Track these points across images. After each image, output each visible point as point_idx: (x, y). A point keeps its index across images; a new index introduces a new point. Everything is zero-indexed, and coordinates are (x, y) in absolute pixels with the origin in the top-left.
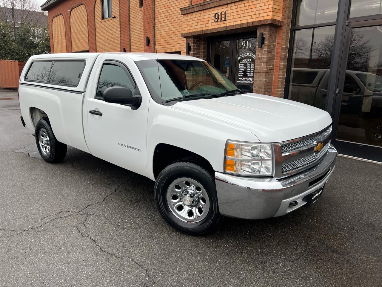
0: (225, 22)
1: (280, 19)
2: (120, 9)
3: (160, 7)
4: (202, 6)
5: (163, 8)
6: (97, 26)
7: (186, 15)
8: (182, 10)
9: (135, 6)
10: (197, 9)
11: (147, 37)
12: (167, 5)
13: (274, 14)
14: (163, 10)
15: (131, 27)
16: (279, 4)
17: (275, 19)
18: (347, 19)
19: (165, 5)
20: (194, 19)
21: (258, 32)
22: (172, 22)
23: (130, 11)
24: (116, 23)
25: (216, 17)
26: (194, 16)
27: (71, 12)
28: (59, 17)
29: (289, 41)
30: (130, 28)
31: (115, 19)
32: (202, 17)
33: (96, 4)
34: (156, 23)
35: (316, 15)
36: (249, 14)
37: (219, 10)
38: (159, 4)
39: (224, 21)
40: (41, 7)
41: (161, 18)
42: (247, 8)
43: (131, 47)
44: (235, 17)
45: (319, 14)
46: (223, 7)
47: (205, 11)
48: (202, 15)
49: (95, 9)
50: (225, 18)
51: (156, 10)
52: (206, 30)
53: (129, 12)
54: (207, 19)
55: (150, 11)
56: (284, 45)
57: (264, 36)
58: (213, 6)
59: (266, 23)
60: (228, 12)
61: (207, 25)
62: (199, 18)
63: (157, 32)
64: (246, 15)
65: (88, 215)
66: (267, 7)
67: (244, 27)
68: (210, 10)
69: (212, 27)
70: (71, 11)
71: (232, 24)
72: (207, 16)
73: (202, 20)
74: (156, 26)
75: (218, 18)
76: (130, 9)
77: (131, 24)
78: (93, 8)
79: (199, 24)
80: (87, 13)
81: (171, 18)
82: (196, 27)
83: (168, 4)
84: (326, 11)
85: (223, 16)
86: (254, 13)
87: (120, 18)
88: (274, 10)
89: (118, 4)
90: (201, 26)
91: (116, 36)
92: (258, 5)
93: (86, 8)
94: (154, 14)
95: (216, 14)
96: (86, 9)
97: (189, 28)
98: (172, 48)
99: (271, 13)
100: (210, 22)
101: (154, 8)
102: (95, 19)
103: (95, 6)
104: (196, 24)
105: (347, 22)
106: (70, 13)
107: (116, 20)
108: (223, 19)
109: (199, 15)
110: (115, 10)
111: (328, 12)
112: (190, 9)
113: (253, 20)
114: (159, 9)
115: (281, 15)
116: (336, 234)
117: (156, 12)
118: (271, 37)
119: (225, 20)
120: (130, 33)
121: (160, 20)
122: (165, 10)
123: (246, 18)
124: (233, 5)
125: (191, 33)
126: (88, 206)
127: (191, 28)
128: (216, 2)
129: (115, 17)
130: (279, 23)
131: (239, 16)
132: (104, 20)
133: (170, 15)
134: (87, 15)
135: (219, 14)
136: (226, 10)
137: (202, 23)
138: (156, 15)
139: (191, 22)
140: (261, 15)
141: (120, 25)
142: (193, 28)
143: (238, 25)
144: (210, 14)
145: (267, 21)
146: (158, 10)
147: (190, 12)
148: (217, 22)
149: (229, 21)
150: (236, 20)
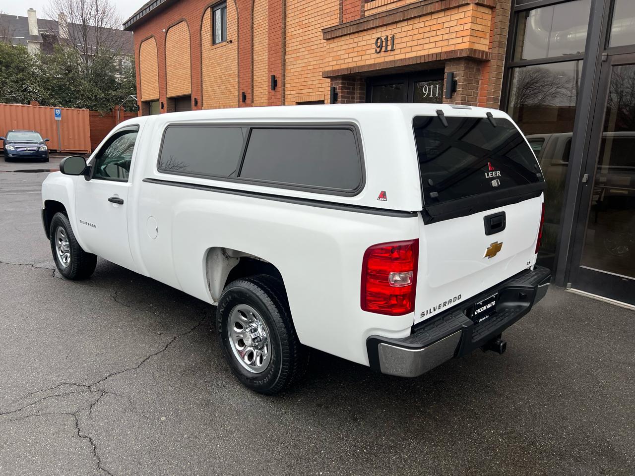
0: (392, 53)
1: (486, 49)
2: (238, 28)
3: (293, 26)
4: (356, 26)
5: (298, 28)
6: (204, 55)
7: (331, 41)
8: (325, 31)
9: (261, 24)
10: (347, 30)
11: (272, 76)
12: (304, 22)
13: (474, 39)
14: (298, 32)
15: (254, 57)
16: (484, 22)
17: (475, 48)
18: (605, 49)
19: (301, 23)
20: (343, 47)
21: (446, 71)
22: (312, 52)
23: (254, 31)
24: (232, 51)
25: (379, 44)
26: (343, 43)
27: (167, 33)
28: (149, 40)
29: (501, 86)
30: (253, 59)
31: (231, 44)
32: (355, 45)
33: (203, 20)
34: (287, 53)
35: (549, 41)
36: (432, 40)
37: (383, 33)
38: (293, 22)
39: (390, 51)
40: (123, 25)
41: (296, 44)
42: (428, 29)
43: (254, 90)
44: (409, 44)
45: (559, 38)
46: (389, 27)
47: (361, 34)
48: (356, 40)
49: (201, 28)
50: (393, 47)
51: (287, 31)
52: (362, 66)
53: (253, 33)
54: (364, 48)
55: (279, 33)
56: (492, 94)
57: (457, 79)
58: (373, 25)
59: (458, 56)
60: (397, 36)
61: (364, 58)
62: (351, 46)
63: (289, 67)
64: (427, 41)
65: (103, 392)
66: (461, 28)
67: (423, 62)
68: (369, 32)
69: (372, 62)
70: (168, 31)
71: (402, 57)
72: (364, 43)
73: (356, 50)
74: (287, 57)
75: (381, 47)
76: (254, 29)
77: (254, 52)
78: (200, 26)
79: (351, 55)
80: (190, 34)
81: (310, 44)
82: (347, 61)
83: (306, 21)
84: (570, 34)
85: (389, 43)
86: (440, 38)
87: (238, 43)
88: (474, 33)
89: (237, 20)
90: (355, 59)
91: (232, 72)
92: (446, 25)
93: (188, 27)
94: (285, 38)
95: (378, 39)
96: (189, 29)
97: (335, 63)
98: (311, 94)
99: (467, 39)
100: (368, 52)
101: (285, 27)
102: (201, 45)
103: (202, 24)
104: (346, 56)
105: (603, 54)
106: (165, 35)
107: (233, 46)
108: (389, 48)
109: (351, 41)
110: (231, 30)
111: (573, 35)
112: (338, 31)
113: (438, 50)
114: (293, 29)
115: (487, 42)
116: (534, 464)
117: (287, 35)
118: (468, 81)
119: (393, 50)
120: (253, 67)
121: (293, 48)
122: (301, 31)
123: (426, 46)
124: (405, 23)
125: (338, 70)
126: (109, 376)
127: (339, 62)
128: (378, 19)
129: (231, 41)
130: (482, 56)
131: (415, 43)
132: (215, 46)
133: (309, 40)
134: (190, 39)
135: (383, 38)
136: (394, 32)
137: (355, 54)
138: (287, 39)
139: (339, 53)
140: (451, 42)
141: (238, 54)
142: (342, 62)
143: (413, 58)
144: (368, 40)
145: (461, 53)
146: (290, 30)
147: (338, 35)
148: (380, 53)
149: (399, 51)
150: (410, 50)
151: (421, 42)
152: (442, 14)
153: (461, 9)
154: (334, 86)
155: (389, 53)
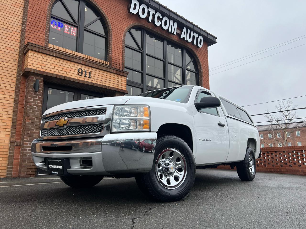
0: (89, 79)
7: (36, 53)
20: (49, 61)
25: (80, 72)
26: (48, 59)
37: (84, 68)
46: (87, 67)
47: (66, 61)
50: (90, 75)
54: (69, 69)
58: (78, 61)
60: (93, 73)
61: (68, 73)
62: (56, 63)
68: (73, 63)
69: (76, 78)
71: (96, 83)
75: (82, 73)
85: (87, 74)
90: (60, 72)
95: (80, 69)
97: (40, 67)
100: (72, 72)
108: (88, 76)
119: (90, 77)
124: (97, 70)
135: (83, 70)
136: (90, 70)
148: (81, 76)
149: (94, 80)
150: (100, 81)
151: (105, 80)
152: (115, 75)
153: (122, 77)
154: (34, 79)
155: (87, 78)
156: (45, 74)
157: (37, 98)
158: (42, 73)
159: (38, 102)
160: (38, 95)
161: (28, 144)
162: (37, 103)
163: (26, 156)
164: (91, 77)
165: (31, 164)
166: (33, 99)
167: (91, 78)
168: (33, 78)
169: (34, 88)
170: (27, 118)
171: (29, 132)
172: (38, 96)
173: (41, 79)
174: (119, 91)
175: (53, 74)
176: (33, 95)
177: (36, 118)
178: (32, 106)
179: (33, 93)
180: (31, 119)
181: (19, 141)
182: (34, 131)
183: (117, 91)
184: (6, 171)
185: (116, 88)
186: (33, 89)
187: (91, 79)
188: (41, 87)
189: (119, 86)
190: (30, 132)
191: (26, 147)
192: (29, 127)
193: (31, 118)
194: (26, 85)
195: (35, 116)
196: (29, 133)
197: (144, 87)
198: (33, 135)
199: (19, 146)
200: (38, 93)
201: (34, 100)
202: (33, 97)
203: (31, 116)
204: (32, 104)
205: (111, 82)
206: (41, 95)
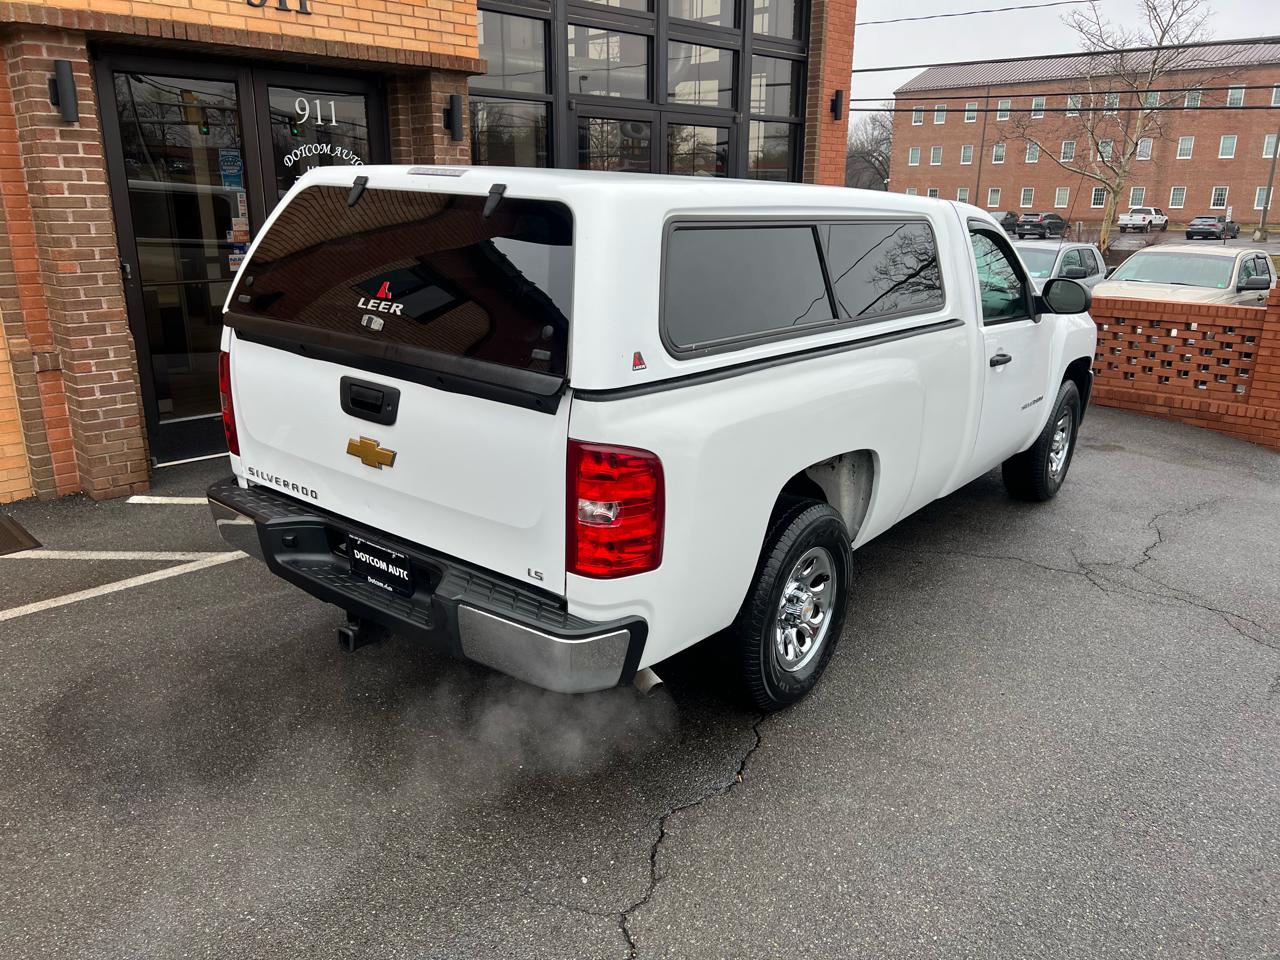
0: (302, 19)
39: (297, 12)
50: (302, 5)
86: (423, 24)
108: (294, 5)
119: (303, 12)
148: (261, 9)
149: (323, 21)
150: (353, 26)
151: (378, 17)
154: (45, 55)
155: (292, 16)
156: (91, 26)
157: (81, 155)
158: (76, 20)
159: (88, 173)
160: (79, 135)
161: (94, 369)
162: (85, 176)
163: (95, 415)
164: (309, 10)
165: (126, 445)
166: (65, 159)
167: (310, 14)
168: (39, 52)
169: (56, 102)
170: (60, 253)
171: (85, 317)
172: (80, 143)
173: (74, 53)
174: (447, 66)
175: (127, 18)
176: (58, 140)
177: (97, 250)
178: (66, 195)
179: (57, 130)
180: (78, 256)
181: (47, 348)
182: (105, 306)
183: (438, 70)
184: (26, 472)
185: (431, 55)
186: (52, 107)
187: (314, 20)
188: (85, 96)
189: (447, 38)
190: (88, 314)
191: (86, 380)
192: (76, 294)
193: (76, 252)
194: (9, 82)
195: (92, 242)
196: (86, 320)
197: (554, 11)
198: (104, 327)
199: (51, 371)
200: (76, 127)
201: (67, 162)
202: (61, 149)
203: (74, 244)
204: (65, 183)
205: (407, 21)
206: (92, 135)
